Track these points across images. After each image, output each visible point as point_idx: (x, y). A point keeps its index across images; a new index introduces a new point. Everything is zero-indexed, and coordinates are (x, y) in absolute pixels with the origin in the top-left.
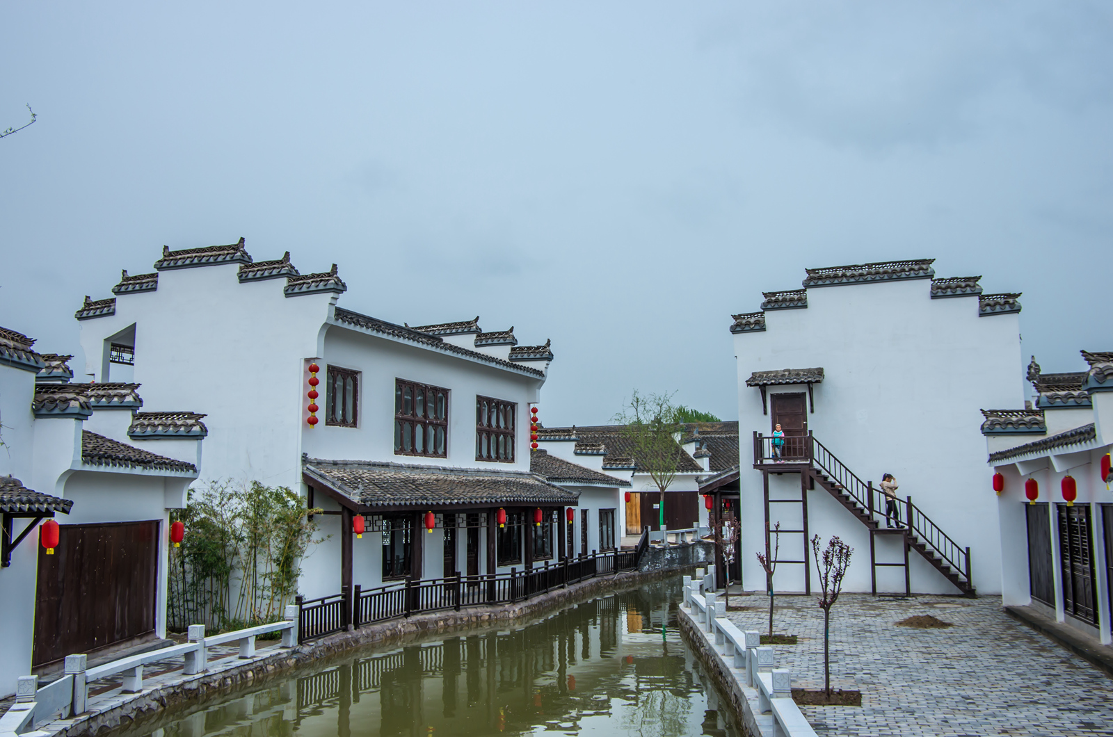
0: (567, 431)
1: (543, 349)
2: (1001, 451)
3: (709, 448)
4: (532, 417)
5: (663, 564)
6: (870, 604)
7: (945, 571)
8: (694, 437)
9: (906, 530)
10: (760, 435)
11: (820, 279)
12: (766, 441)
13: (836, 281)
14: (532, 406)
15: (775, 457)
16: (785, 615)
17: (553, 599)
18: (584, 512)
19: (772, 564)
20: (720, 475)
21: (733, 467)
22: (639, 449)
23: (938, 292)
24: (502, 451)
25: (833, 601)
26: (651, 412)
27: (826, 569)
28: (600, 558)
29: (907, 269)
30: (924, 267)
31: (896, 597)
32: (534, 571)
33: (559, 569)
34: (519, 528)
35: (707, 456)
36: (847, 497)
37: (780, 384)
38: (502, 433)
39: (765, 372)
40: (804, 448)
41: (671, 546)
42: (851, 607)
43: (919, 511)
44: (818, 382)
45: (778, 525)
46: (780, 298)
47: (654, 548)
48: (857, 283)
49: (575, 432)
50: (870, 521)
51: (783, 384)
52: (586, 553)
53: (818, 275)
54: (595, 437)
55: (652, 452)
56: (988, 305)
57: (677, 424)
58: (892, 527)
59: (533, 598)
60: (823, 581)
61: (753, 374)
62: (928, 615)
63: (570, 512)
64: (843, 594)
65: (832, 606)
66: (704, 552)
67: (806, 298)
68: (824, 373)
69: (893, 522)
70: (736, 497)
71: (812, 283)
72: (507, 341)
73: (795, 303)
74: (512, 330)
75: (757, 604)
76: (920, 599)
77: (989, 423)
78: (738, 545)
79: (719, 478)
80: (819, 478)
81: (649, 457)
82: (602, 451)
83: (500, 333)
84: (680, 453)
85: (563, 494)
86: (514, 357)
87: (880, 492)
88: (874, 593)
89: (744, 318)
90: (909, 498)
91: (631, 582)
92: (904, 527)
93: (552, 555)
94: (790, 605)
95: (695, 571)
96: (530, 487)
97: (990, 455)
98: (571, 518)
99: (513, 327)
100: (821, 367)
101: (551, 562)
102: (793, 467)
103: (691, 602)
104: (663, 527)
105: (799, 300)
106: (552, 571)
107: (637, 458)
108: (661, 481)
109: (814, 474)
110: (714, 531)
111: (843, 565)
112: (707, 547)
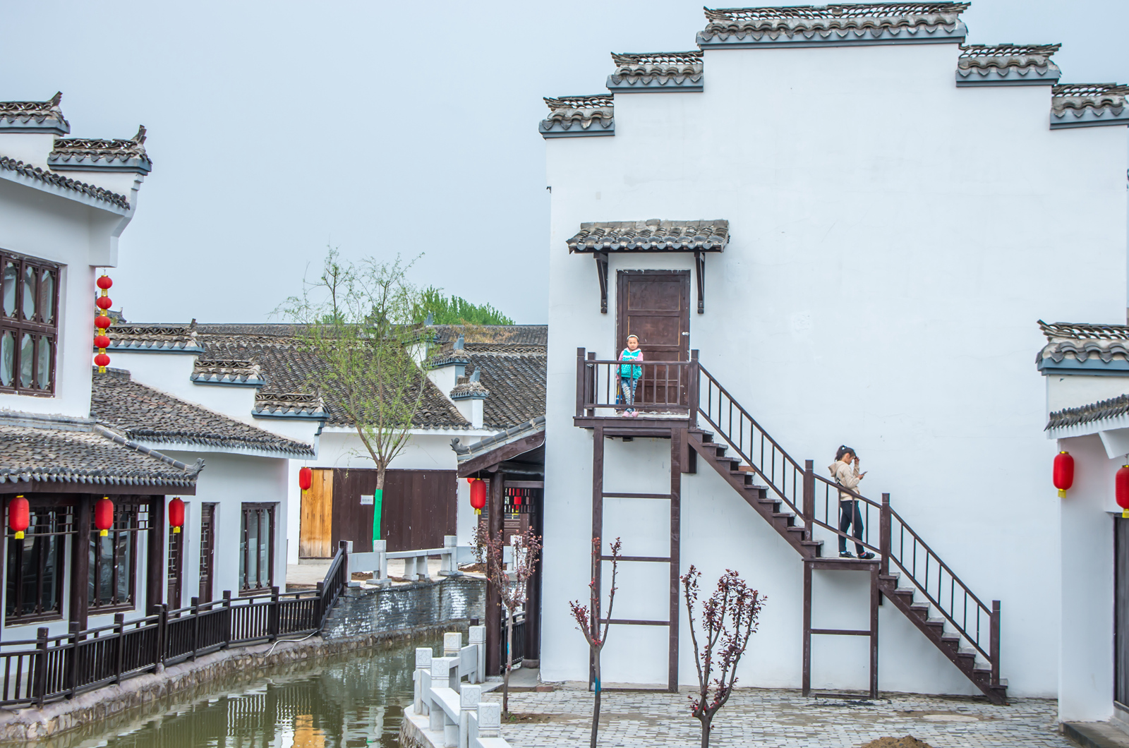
0: (178, 332)
1: (129, 148)
2: (1073, 407)
3: (484, 379)
4: (99, 296)
5: (376, 622)
6: (797, 712)
7: (949, 648)
8: (454, 355)
9: (876, 563)
10: (592, 355)
11: (734, 31)
12: (602, 369)
13: (766, 39)
14: (99, 273)
15: (621, 404)
16: (625, 732)
17: (130, 698)
18: (209, 509)
19: (603, 626)
20: (505, 437)
21: (531, 422)
22: (336, 377)
23: (971, 73)
24: (26, 370)
25: (719, 704)
26: (364, 299)
27: (710, 638)
28: (239, 607)
29: (912, 22)
30: (948, 18)
31: (850, 698)
32: (90, 637)
33: (148, 631)
34: (60, 540)
35: (479, 397)
36: (762, 492)
37: (637, 250)
38: (27, 330)
39: (607, 225)
40: (680, 386)
41: (394, 584)
42: (758, 717)
43: (904, 524)
44: (715, 249)
45: (618, 545)
46: (649, 68)
47: (358, 589)
48: (809, 44)
49: (194, 334)
50: (805, 542)
51: (644, 251)
52: (209, 598)
53: (729, 23)
54: (239, 346)
55: (363, 384)
56: (1069, 105)
57: (420, 325)
58: (848, 555)
59: (86, 695)
60: (702, 662)
61: (583, 226)
62: (910, 737)
63: (177, 507)
64: (743, 690)
65: (715, 716)
66: (463, 599)
67: (702, 71)
68: (730, 232)
69: (851, 546)
70: (535, 485)
71: (716, 40)
72: (45, 125)
73: (679, 80)
74: (57, 99)
75: (567, 708)
76: (897, 703)
77: (1053, 349)
78: (534, 583)
79: (501, 444)
80: (707, 450)
81: (355, 394)
82: (253, 378)
83: (29, 106)
84: (422, 388)
85: (162, 469)
86: (60, 162)
87: (828, 483)
88: (806, 689)
89: (571, 106)
90: (886, 497)
91: (305, 659)
92: (873, 555)
93: (132, 601)
94: (636, 711)
95: (442, 639)
96: (91, 452)
97: (1052, 415)
98: (178, 521)
99: (60, 93)
100: (725, 219)
101: (128, 616)
102: (656, 425)
103: (429, 704)
104: (379, 544)
105: (688, 73)
106: (132, 636)
107: (329, 396)
108: (380, 447)
109: (697, 442)
110: (485, 554)
111: (743, 630)
112: (470, 588)
